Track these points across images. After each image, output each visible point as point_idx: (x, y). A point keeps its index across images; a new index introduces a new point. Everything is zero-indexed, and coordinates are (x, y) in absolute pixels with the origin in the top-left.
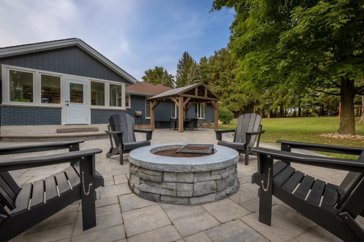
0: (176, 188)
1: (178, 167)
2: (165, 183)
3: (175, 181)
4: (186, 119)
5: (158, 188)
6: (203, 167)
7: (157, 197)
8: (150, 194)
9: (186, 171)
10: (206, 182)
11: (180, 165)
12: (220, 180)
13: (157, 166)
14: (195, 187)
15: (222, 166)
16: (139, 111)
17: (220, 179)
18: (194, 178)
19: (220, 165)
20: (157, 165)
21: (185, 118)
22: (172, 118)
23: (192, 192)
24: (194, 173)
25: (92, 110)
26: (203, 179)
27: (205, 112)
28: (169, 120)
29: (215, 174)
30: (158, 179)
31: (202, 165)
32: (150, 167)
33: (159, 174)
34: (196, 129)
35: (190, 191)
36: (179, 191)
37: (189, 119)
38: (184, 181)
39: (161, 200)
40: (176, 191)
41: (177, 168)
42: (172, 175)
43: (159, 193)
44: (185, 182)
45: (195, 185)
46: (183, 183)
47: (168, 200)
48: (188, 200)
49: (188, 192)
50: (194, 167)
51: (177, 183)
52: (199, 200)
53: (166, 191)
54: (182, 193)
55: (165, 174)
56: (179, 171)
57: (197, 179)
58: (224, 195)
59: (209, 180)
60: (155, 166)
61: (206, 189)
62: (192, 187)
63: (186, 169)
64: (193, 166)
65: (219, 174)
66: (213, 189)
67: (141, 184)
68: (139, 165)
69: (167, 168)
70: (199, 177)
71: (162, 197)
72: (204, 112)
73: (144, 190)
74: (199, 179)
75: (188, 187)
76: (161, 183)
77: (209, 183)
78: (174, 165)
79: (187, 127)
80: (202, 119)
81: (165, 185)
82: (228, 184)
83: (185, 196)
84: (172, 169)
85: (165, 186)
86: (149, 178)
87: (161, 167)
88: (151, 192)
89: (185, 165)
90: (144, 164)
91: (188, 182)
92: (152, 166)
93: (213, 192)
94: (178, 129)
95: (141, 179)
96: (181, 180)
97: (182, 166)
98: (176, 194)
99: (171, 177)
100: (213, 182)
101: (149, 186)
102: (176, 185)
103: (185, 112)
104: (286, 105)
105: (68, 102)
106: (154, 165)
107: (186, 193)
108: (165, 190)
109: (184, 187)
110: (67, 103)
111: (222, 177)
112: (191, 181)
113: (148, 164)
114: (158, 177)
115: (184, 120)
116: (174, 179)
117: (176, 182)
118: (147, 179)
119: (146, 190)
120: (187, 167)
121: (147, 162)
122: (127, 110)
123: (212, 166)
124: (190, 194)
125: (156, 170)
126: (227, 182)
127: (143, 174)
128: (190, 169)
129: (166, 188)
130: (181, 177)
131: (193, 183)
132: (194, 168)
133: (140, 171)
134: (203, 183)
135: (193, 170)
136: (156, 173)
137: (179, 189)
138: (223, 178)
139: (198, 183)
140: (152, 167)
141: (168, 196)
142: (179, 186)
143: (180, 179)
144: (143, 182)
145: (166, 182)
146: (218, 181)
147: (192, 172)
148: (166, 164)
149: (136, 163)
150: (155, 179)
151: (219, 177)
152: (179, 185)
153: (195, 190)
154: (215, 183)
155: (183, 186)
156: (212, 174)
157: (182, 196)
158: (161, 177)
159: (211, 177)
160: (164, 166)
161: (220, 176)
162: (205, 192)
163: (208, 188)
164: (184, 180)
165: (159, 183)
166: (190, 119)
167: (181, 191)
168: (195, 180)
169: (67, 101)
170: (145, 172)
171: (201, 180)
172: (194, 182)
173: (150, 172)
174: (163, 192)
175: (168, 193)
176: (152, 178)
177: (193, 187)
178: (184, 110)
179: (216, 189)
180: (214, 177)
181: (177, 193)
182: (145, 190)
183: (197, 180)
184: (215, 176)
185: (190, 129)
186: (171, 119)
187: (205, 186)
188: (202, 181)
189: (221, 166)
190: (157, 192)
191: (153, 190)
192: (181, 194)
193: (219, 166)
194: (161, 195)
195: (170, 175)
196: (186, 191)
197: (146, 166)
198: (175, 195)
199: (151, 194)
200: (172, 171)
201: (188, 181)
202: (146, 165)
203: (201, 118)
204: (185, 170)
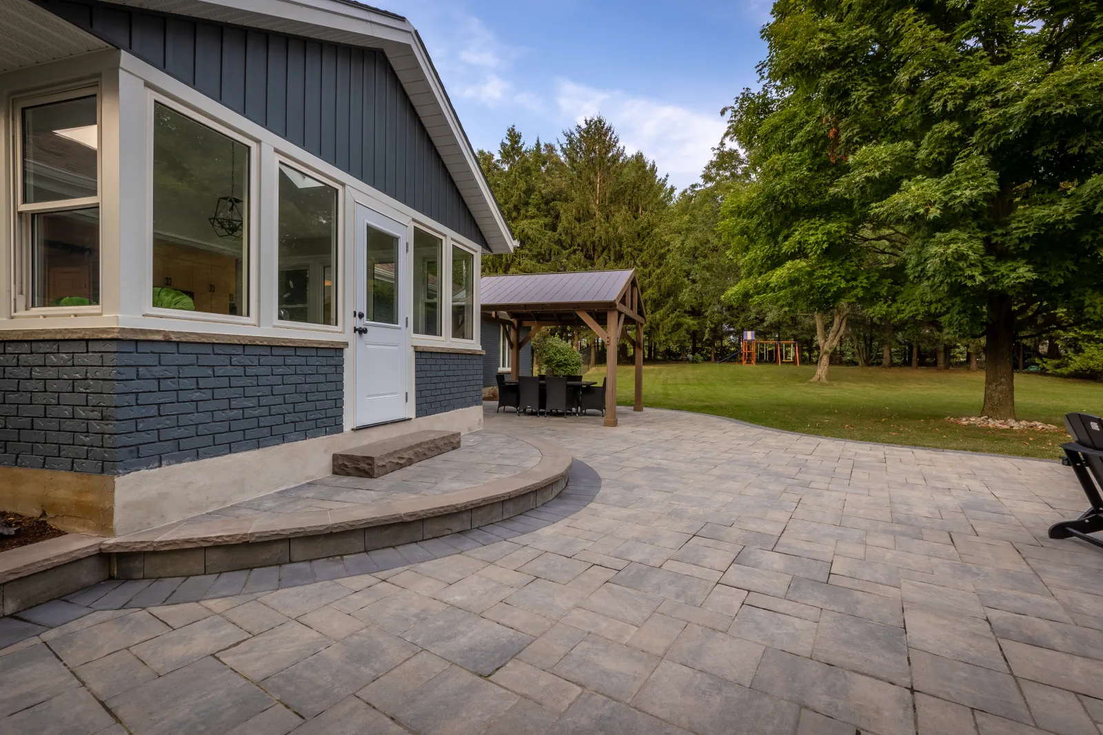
25: (420, 353)
104: (661, 332)
105: (361, 316)
110: (360, 324)
169: (357, 314)
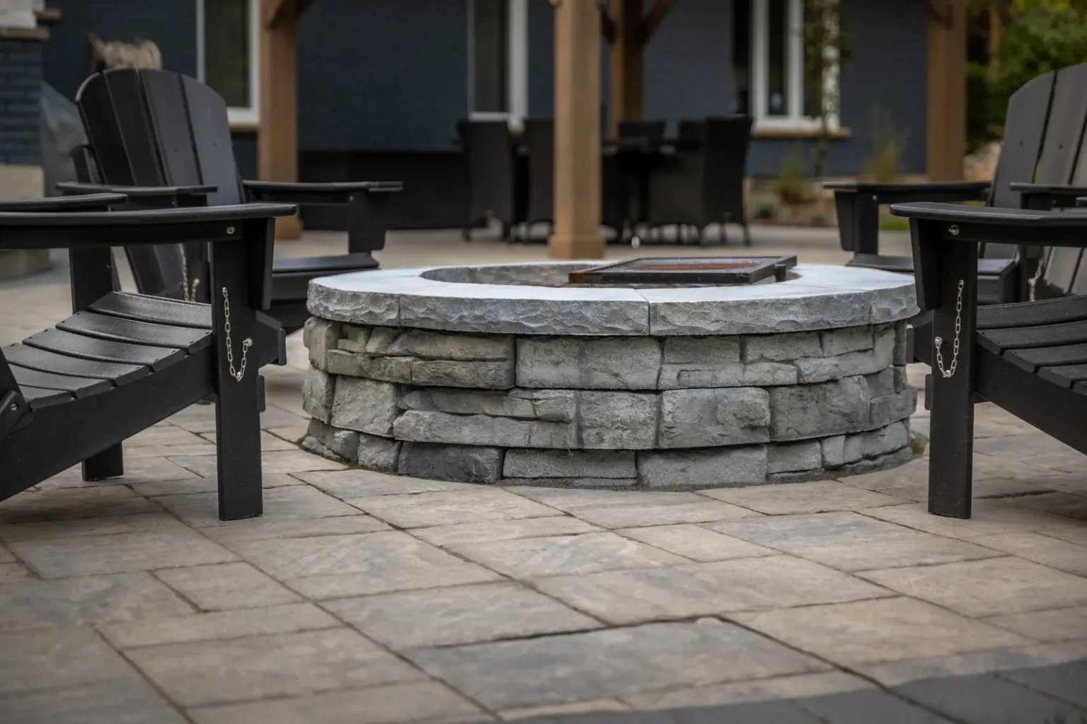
0: (578, 414)
1: (588, 314)
2: (527, 395)
3: (575, 382)
4: (626, 128)
5: (489, 419)
6: (705, 316)
7: (487, 459)
8: (451, 453)
9: (625, 328)
10: (718, 392)
11: (596, 303)
12: (793, 391)
13: (489, 311)
14: (668, 407)
15: (800, 319)
16: (129, 40)
17: (791, 386)
18: (664, 366)
19: (790, 313)
20: (490, 308)
21: (616, 115)
22: (477, 116)
23: (651, 432)
24: (661, 340)
26: (706, 377)
27: (844, 55)
28: (445, 141)
29: (762, 358)
30: (493, 373)
31: (702, 304)
32: (455, 317)
33: (499, 350)
34: (733, 231)
35: (644, 423)
36: (592, 427)
37: (660, 126)
38: (613, 382)
39: (507, 472)
40: (580, 429)
41: (583, 318)
42: (558, 350)
43: (497, 442)
44: (621, 385)
45: (665, 400)
46: (610, 393)
47: (541, 474)
48: (633, 468)
49: (635, 431)
50: (662, 313)
51: (583, 389)
52: (683, 470)
53: (531, 430)
54: (608, 436)
55: (526, 349)
56: (591, 330)
57: (675, 375)
58: (813, 466)
59: (736, 383)
60: (478, 313)
61: (718, 423)
62: (655, 409)
63: (627, 320)
64: (655, 306)
65: (789, 362)
66: (754, 428)
67: (400, 412)
68: (393, 316)
69: (535, 319)
70: (688, 367)
71: (509, 459)
72: (831, 53)
73: (422, 435)
74: (685, 374)
75: (632, 406)
76: (507, 391)
77: (734, 395)
78: (568, 302)
79: (634, 210)
80: (809, 126)
81: (528, 403)
82: (840, 420)
83: (619, 446)
84: (561, 323)
85: (524, 409)
86: (449, 375)
87: (505, 317)
88: (455, 441)
89: (621, 302)
90: (420, 311)
91: (633, 388)
92: (465, 313)
93: (753, 441)
94: (540, 230)
95: (403, 388)
96: (602, 379)
97: (606, 309)
98: (580, 440)
99: (557, 364)
100: (753, 391)
101: (444, 418)
102: (579, 402)
103: (617, 53)
106: (472, 308)
107: (625, 435)
108: (525, 425)
109: (615, 408)
111: (800, 374)
112: (648, 380)
113: (442, 309)
114: (492, 365)
115: (613, 134)
116: (571, 372)
117: (578, 385)
118: (434, 383)
119: (435, 436)
120: (632, 314)
121: (438, 299)
122: (44, 34)
123: (751, 312)
124: (645, 439)
125: (482, 330)
126: (830, 408)
127: (416, 361)
128: (644, 322)
129: (530, 414)
130: (602, 360)
131: (658, 392)
132: (664, 318)
133: (395, 348)
134: (708, 393)
135: (657, 329)
136: (483, 349)
137: (589, 416)
138: (807, 380)
139: (683, 393)
140: (461, 317)
141: (542, 450)
142: (590, 402)
143: (598, 373)
144: (411, 400)
145: (532, 386)
146: (779, 395)
147: (650, 336)
148: (531, 301)
149: (377, 311)
150: (478, 376)
151: (786, 375)
152: (593, 398)
153: (668, 419)
154: (763, 397)
155: (612, 404)
156: (752, 352)
157: (605, 446)
158: (506, 365)
159: (744, 370)
160: (520, 309)
161: (791, 367)
162: (713, 434)
163: (731, 418)
164: (617, 375)
165: (497, 393)
166: (671, 132)
167: (601, 426)
168: (669, 375)
170: (423, 349)
171: (693, 379)
172: (662, 386)
173: (453, 347)
174: (517, 436)
175: (541, 437)
176: (462, 372)
177: (659, 405)
178: (608, 30)
179: (771, 429)
180: (760, 372)
181: (584, 435)
182: (428, 434)
183: (679, 376)
184: (766, 366)
185: (670, 232)
186: (466, 128)
187: (712, 408)
188: (699, 384)
189: (792, 318)
190: (484, 439)
191: (467, 433)
192: (602, 440)
193: (782, 318)
194: (504, 450)
195: (549, 352)
196: (624, 425)
197: (433, 317)
198: (572, 444)
199: (458, 450)
200: (558, 329)
201: (633, 379)
202: (433, 311)
203: (795, 122)
204: (617, 326)
